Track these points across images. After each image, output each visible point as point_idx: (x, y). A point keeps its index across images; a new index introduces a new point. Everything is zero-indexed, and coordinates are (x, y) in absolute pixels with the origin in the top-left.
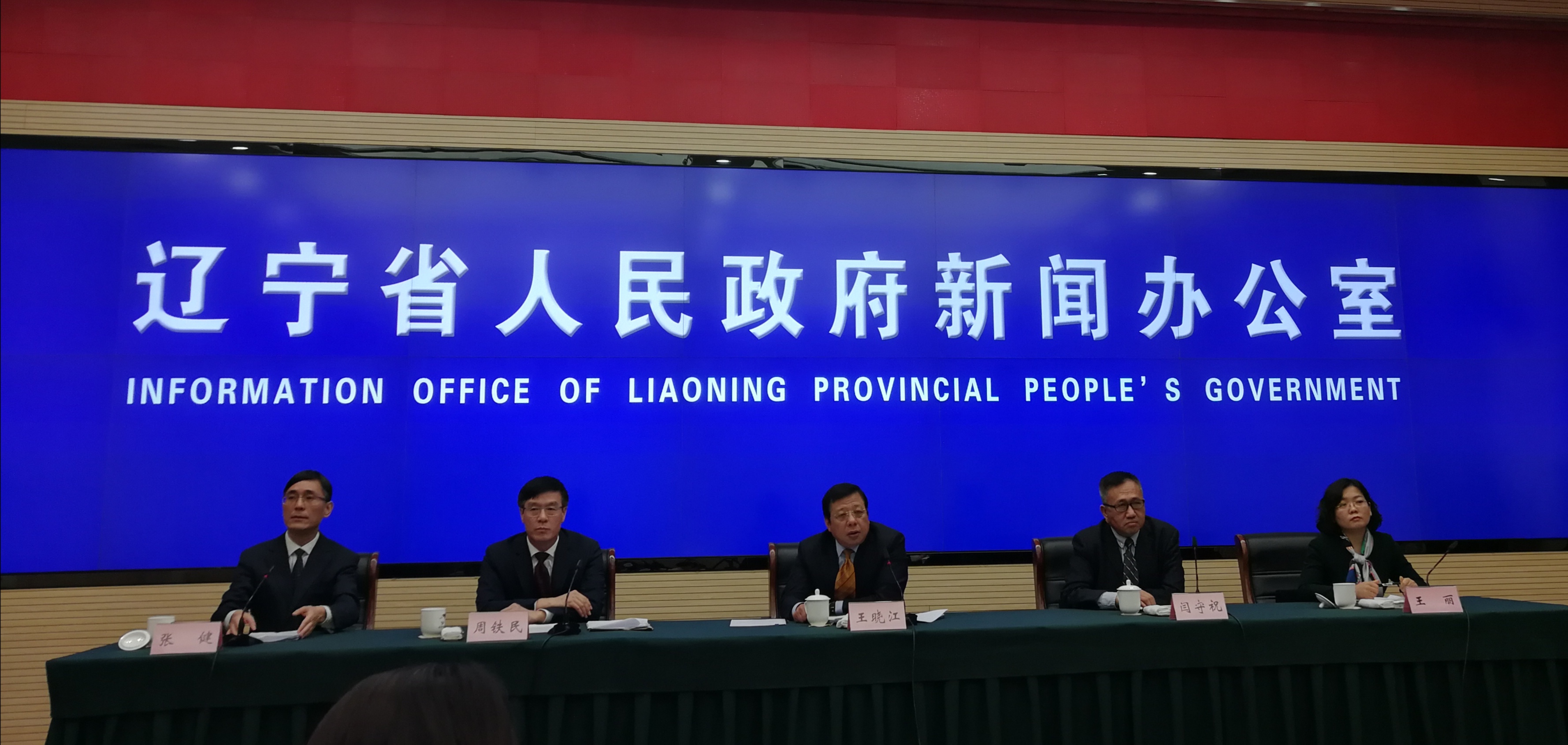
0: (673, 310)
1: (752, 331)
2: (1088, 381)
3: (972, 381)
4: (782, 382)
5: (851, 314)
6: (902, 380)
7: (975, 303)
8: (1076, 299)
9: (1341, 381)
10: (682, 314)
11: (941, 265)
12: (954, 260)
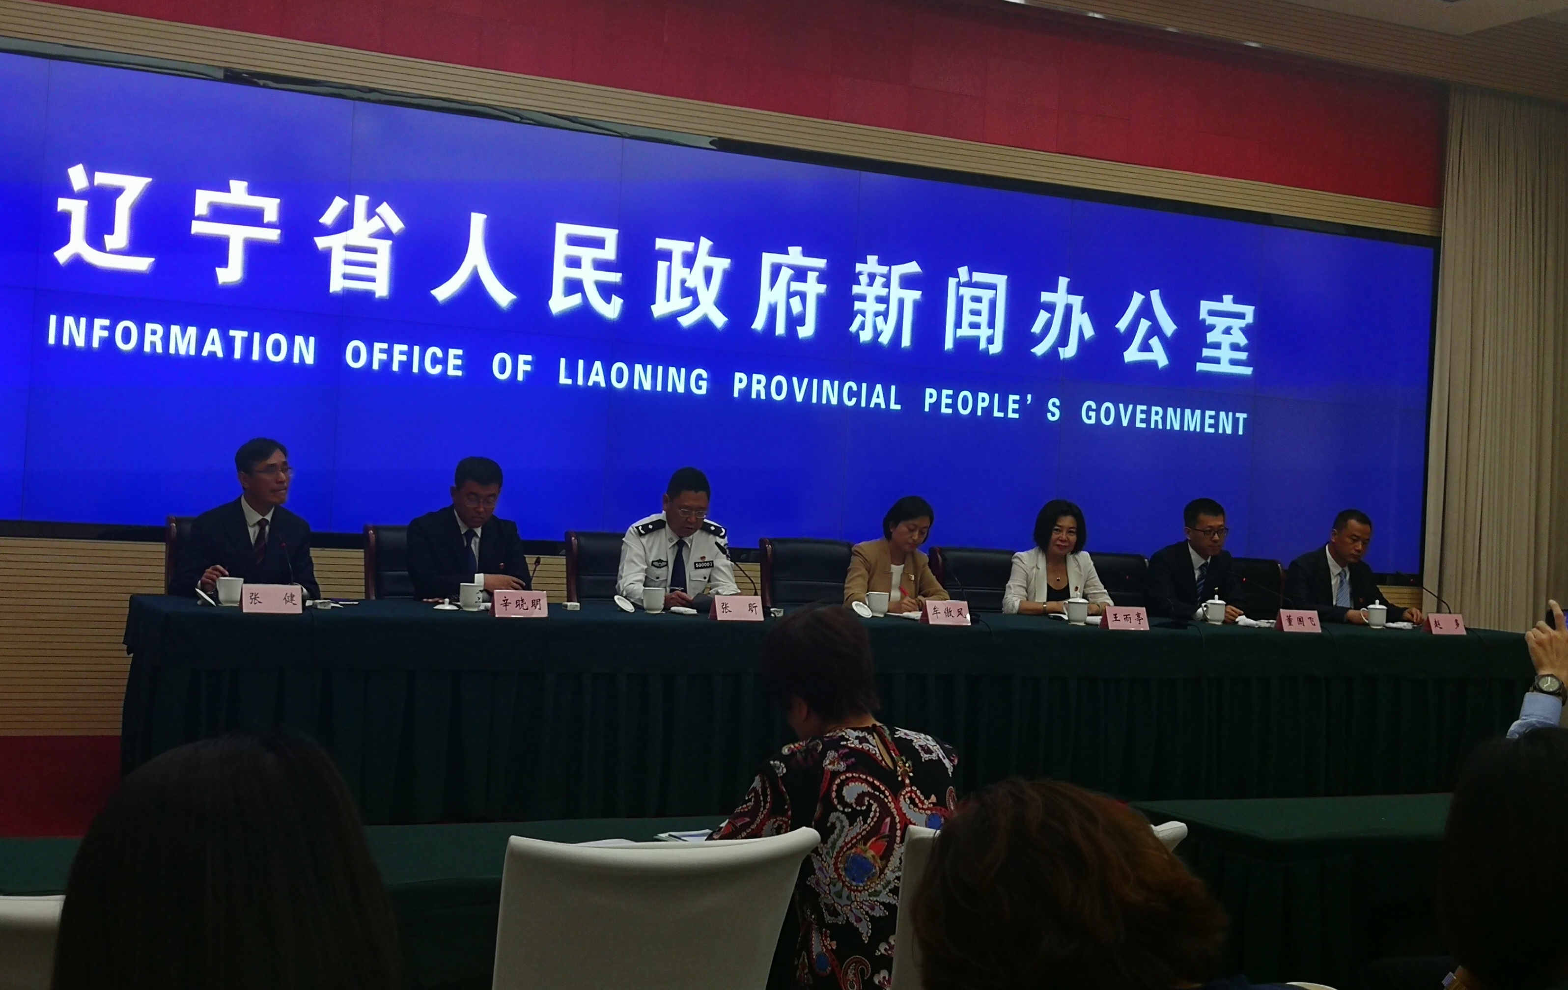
0: (606, 290)
1: (679, 319)
2: (981, 395)
3: (879, 388)
4: (705, 374)
5: (773, 311)
6: (815, 381)
7: (887, 309)
8: (977, 313)
9: (1198, 412)
10: (613, 296)
11: (859, 267)
12: (871, 264)
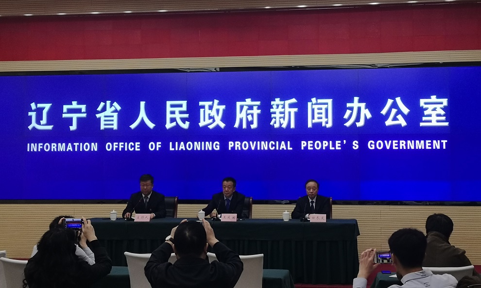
1: (208, 127)
2: (324, 142)
3: (283, 143)
4: (218, 143)
5: (241, 120)
6: (259, 142)
7: (284, 116)
8: (321, 113)
9: (422, 142)
10: (186, 121)
11: (272, 103)
12: (278, 101)
